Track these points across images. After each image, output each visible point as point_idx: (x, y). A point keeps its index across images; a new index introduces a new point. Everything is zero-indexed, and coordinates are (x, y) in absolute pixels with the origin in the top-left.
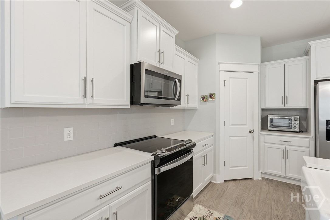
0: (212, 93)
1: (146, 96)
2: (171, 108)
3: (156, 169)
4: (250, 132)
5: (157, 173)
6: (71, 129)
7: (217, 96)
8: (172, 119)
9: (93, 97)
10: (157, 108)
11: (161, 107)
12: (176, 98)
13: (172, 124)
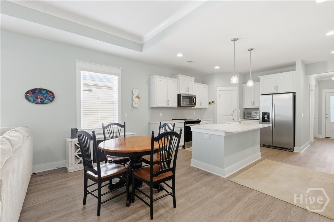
0: (213, 101)
1: (183, 104)
2: (193, 107)
3: (185, 125)
4: (233, 119)
5: (185, 126)
7: (215, 102)
8: (195, 113)
9: (169, 104)
10: (187, 107)
11: (188, 107)
12: (193, 104)
13: (195, 115)
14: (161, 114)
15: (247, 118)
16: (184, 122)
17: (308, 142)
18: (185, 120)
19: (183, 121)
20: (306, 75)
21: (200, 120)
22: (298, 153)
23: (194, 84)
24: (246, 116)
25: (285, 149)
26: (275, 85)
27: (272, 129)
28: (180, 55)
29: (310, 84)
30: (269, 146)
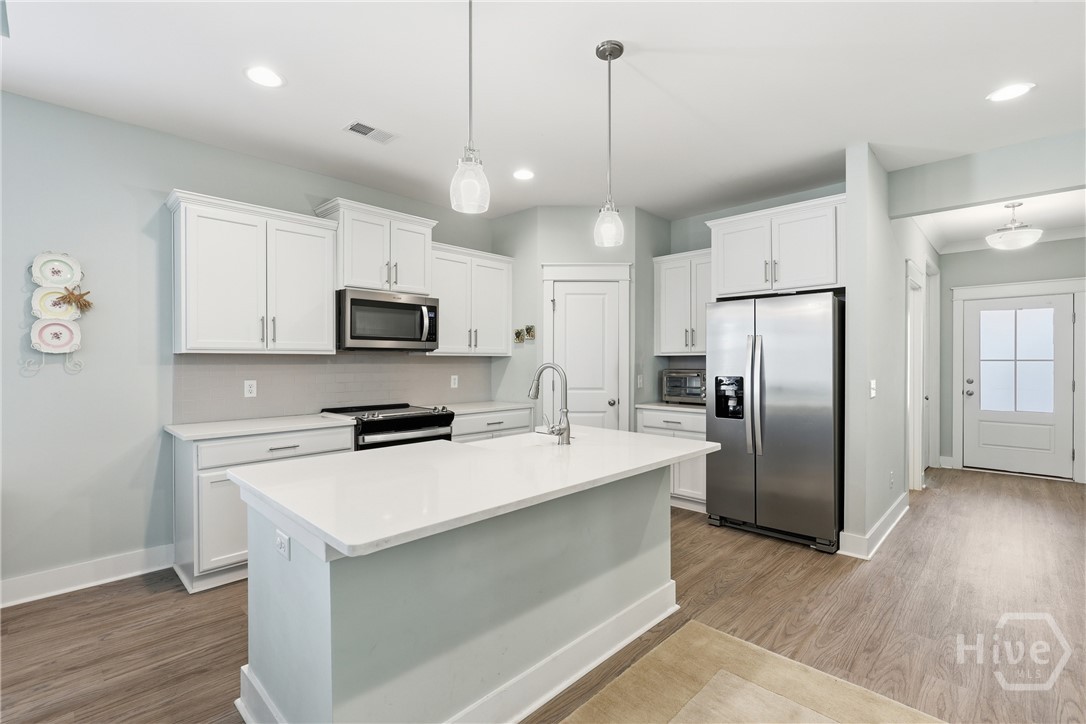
0: (530, 324)
1: (352, 337)
2: (427, 354)
3: (361, 438)
4: (612, 405)
5: (360, 442)
6: (254, 383)
7: (537, 331)
8: (455, 377)
9: (274, 340)
12: (424, 338)
13: (454, 385)
14: (250, 388)
15: (667, 398)
16: (355, 422)
17: (901, 497)
18: (360, 415)
19: (350, 420)
20: (891, 218)
21: (450, 409)
22: (856, 561)
23: (434, 248)
24: (665, 392)
25: (804, 540)
26: (769, 260)
27: (750, 450)
28: (264, 76)
29: (907, 261)
30: (744, 523)
